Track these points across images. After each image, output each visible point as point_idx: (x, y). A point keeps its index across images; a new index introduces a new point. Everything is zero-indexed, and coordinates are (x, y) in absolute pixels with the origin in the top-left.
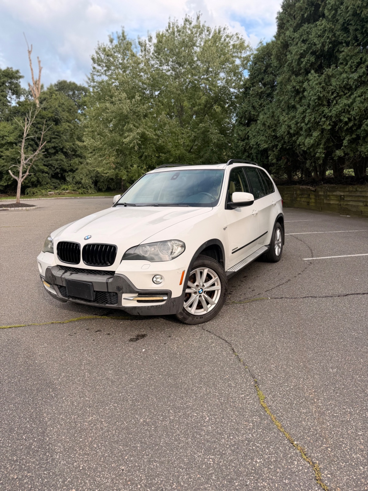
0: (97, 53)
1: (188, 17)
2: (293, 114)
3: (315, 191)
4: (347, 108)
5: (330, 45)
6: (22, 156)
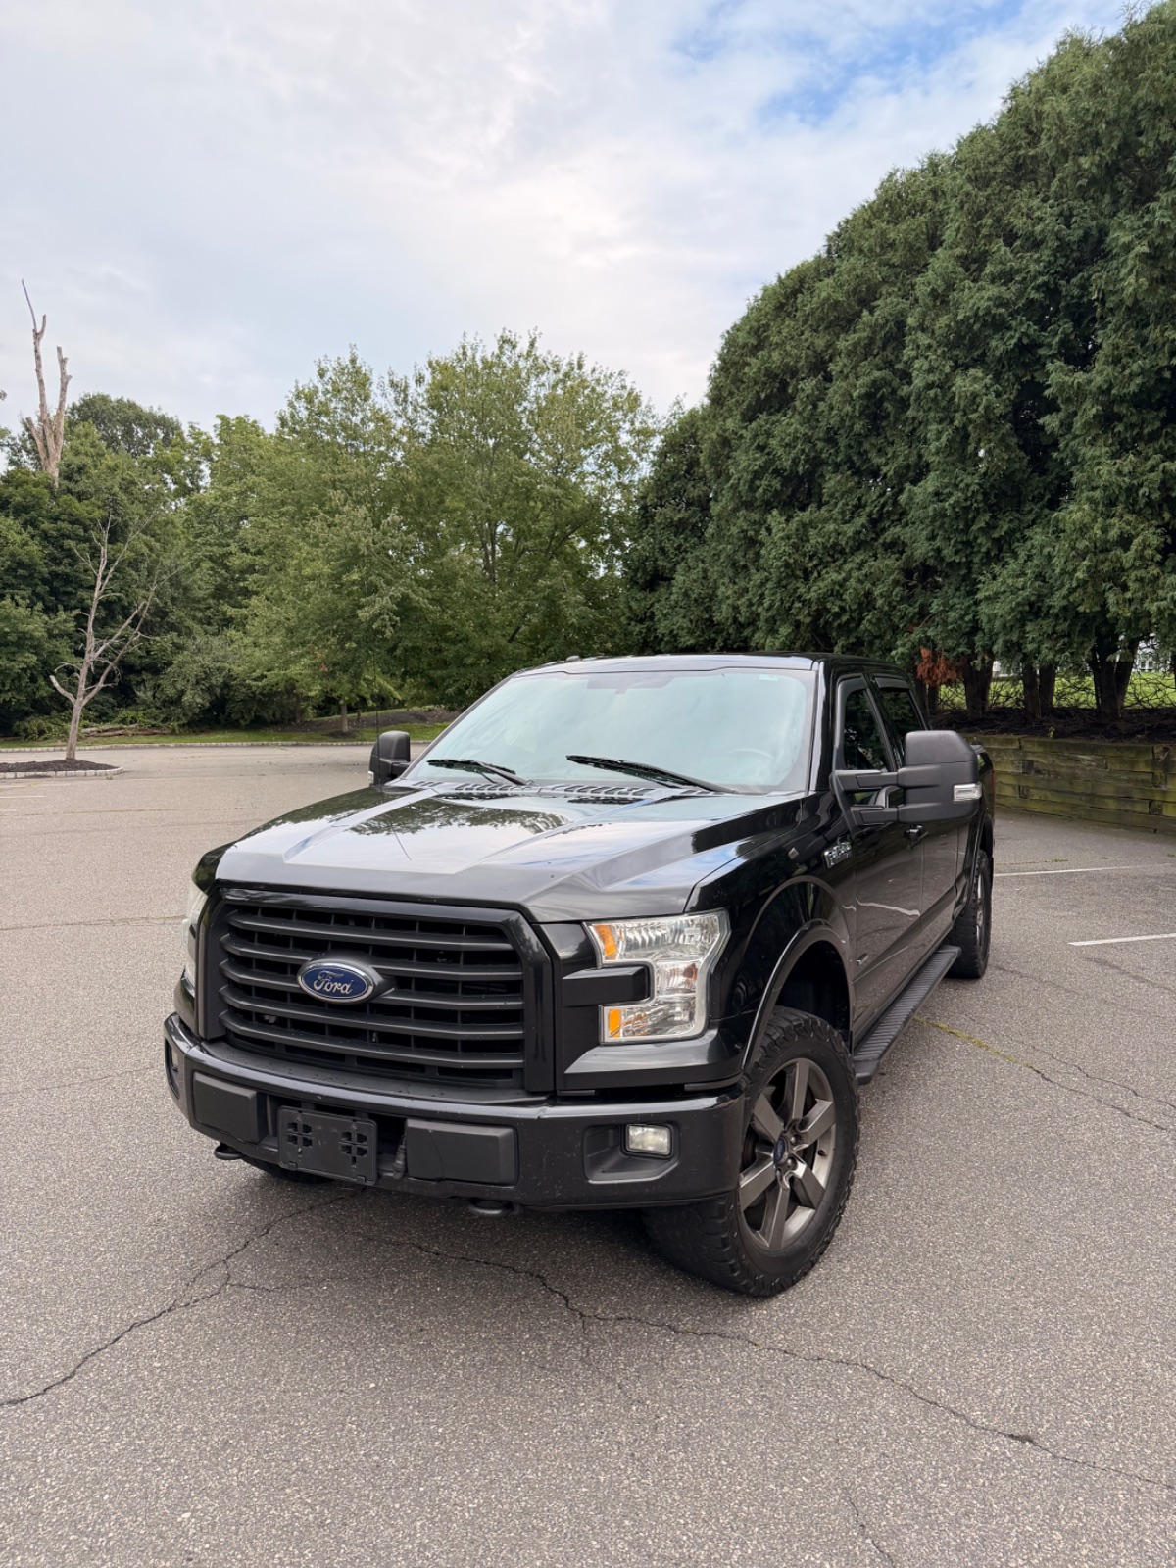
0: (291, 404)
1: (507, 334)
2: (742, 584)
4: (837, 588)
5: (807, 466)
6: (89, 640)
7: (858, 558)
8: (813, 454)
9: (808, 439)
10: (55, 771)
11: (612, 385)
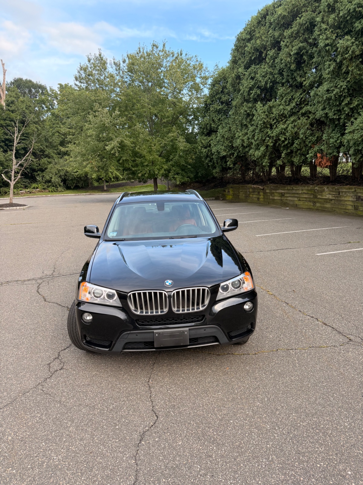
0: (79, 72)
1: (155, 42)
2: (246, 131)
3: (263, 189)
4: (284, 131)
5: (271, 84)
6: (14, 161)
7: (292, 119)
8: (273, 79)
9: (271, 73)
10: (6, 207)
11: (193, 61)
